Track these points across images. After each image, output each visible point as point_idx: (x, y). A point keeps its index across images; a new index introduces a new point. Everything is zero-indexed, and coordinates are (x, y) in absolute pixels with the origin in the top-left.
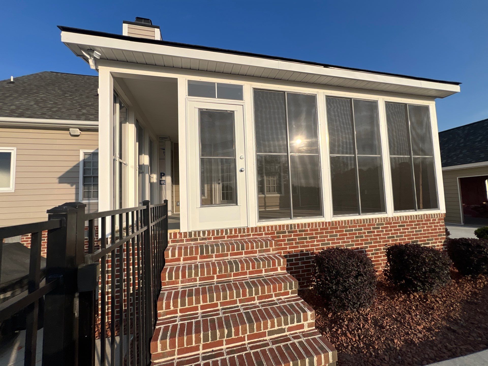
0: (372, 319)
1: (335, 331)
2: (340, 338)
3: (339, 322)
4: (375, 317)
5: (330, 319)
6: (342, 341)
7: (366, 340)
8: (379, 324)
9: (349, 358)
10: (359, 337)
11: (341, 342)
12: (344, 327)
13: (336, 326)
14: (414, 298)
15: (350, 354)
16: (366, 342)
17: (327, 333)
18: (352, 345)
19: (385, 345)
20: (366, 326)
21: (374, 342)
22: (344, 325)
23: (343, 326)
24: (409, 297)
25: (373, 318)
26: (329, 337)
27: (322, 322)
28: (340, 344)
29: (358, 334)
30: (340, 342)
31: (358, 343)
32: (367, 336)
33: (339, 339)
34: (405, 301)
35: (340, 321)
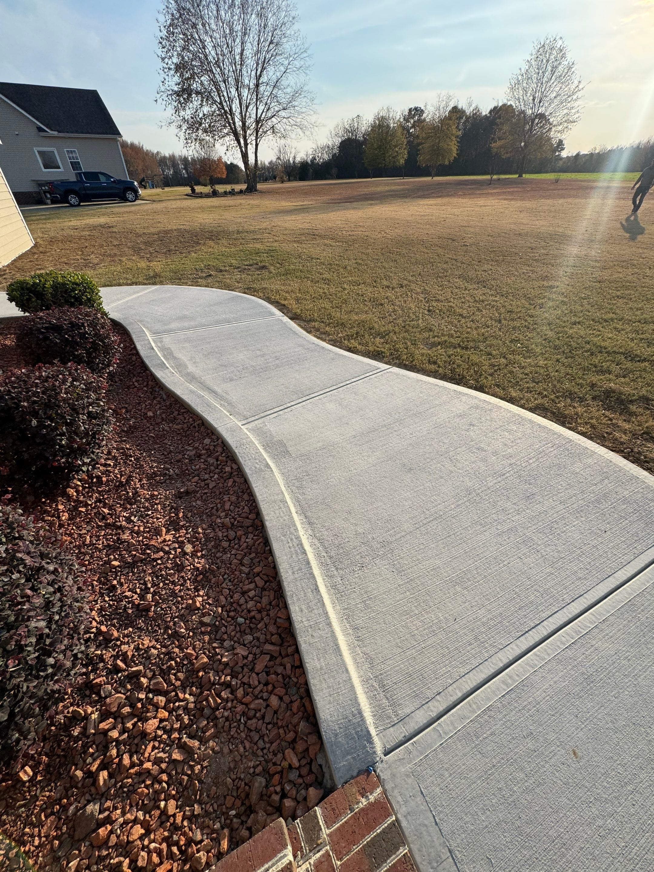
0: (106, 620)
1: (110, 776)
2: (148, 765)
3: (77, 739)
4: (102, 609)
5: (39, 778)
6: (157, 761)
7: (175, 675)
8: (130, 611)
9: (227, 761)
10: (158, 692)
11: (164, 766)
12: (109, 730)
13: (89, 760)
14: (77, 492)
15: (213, 750)
16: (180, 680)
17: (109, 820)
18: (180, 731)
19: (203, 633)
20: (128, 649)
21: (187, 656)
22: (102, 726)
23: (105, 732)
24: (69, 498)
25: (103, 616)
26: (124, 814)
27: (33, 825)
28: (169, 775)
29: (149, 690)
30: (162, 771)
31: (179, 707)
32: (165, 667)
33: (148, 771)
34: (74, 513)
35: (76, 732)
